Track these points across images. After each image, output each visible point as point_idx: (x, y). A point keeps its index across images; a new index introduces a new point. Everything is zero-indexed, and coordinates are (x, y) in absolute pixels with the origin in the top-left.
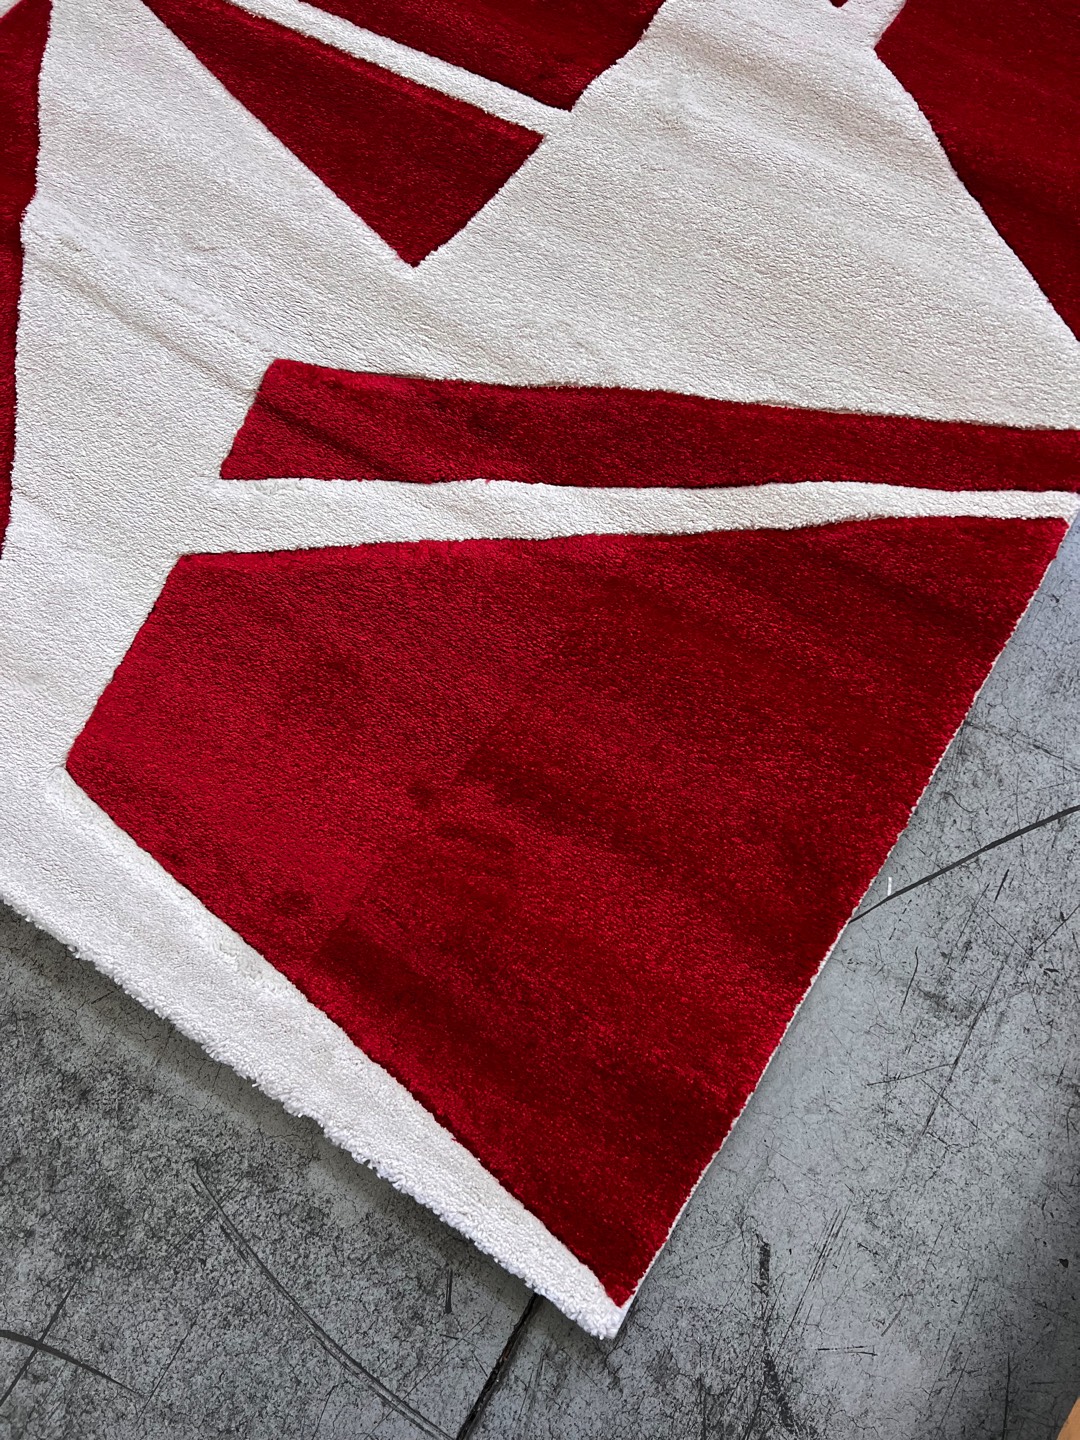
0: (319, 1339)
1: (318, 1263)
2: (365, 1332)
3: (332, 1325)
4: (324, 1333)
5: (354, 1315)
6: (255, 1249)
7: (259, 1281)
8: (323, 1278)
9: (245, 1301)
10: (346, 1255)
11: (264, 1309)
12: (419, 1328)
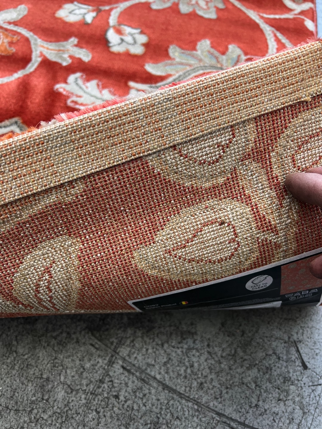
0: (225, 423)
1: (202, 367)
2: (256, 405)
3: (231, 409)
4: (227, 418)
5: (243, 395)
6: (153, 374)
7: (164, 396)
8: (210, 377)
9: (159, 415)
10: (219, 355)
11: (175, 415)
12: (292, 387)
